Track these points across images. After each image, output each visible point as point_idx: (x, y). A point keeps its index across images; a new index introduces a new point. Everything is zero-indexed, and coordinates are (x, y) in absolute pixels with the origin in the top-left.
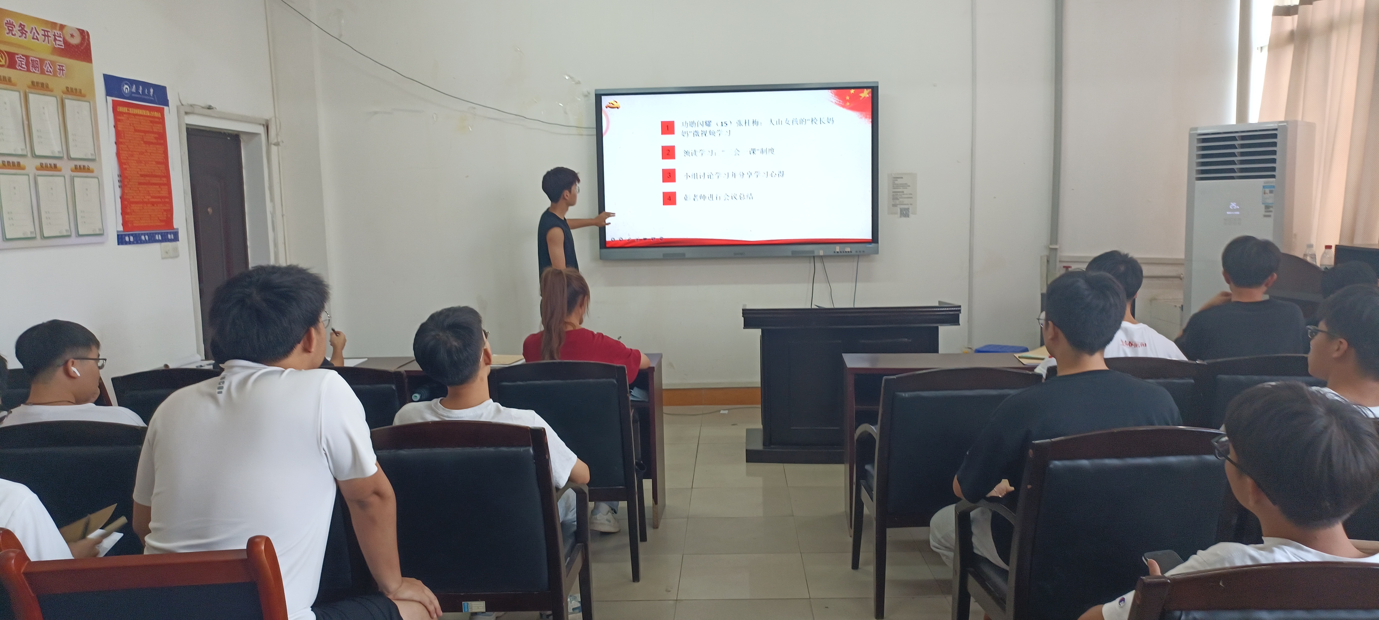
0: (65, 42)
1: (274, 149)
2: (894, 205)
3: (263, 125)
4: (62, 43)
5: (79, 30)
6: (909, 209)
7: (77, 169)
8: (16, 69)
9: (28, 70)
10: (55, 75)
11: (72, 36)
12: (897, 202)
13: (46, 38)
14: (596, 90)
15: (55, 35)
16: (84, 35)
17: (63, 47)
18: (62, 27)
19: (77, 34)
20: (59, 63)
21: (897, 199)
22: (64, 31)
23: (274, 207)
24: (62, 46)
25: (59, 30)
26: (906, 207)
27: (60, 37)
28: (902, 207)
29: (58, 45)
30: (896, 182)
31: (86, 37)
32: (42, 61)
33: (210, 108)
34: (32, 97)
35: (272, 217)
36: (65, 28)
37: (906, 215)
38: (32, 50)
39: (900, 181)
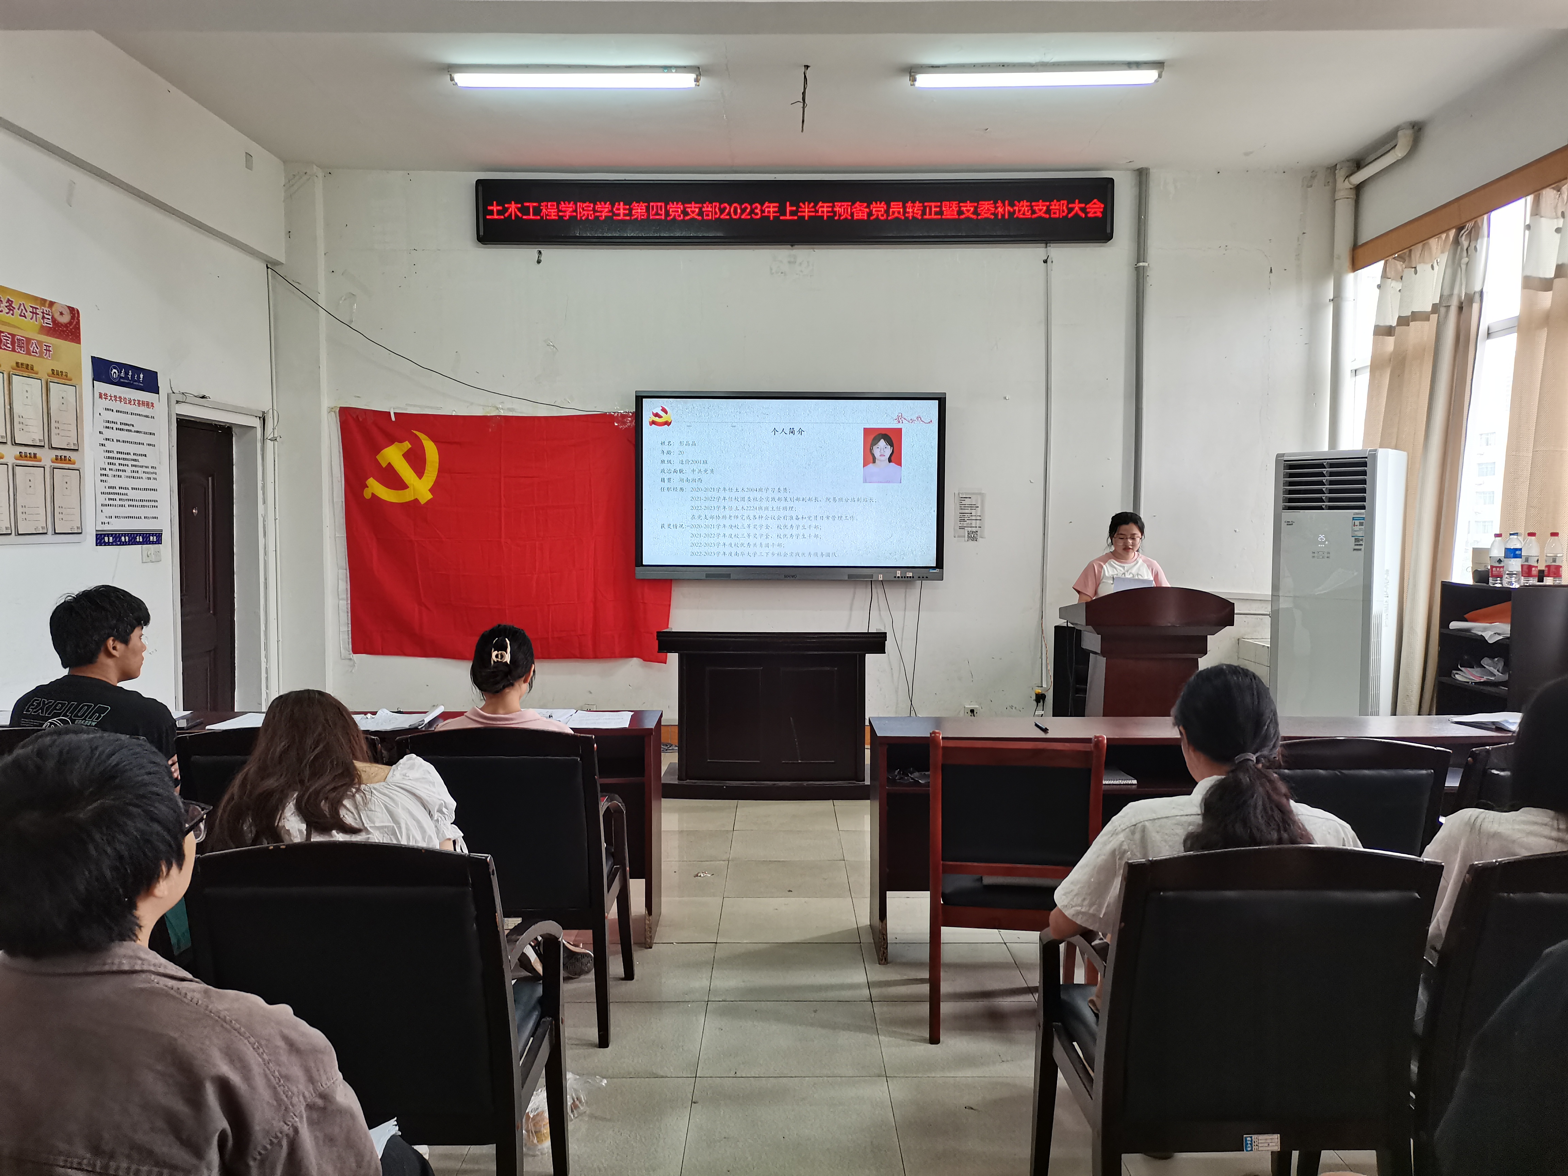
0: (54, 320)
1: (269, 444)
2: (962, 528)
3: (260, 418)
4: (50, 321)
5: (69, 307)
6: (977, 532)
7: (58, 459)
9: (14, 350)
10: (40, 356)
11: (61, 314)
12: (965, 524)
13: (35, 315)
14: (636, 392)
15: (43, 313)
16: (74, 313)
17: (51, 326)
18: (52, 304)
19: (66, 312)
20: (45, 342)
21: (965, 521)
22: (53, 309)
23: (266, 510)
24: (50, 324)
25: (48, 308)
26: (974, 529)
27: (49, 315)
28: (970, 529)
29: (47, 323)
30: (964, 503)
31: (76, 315)
32: (28, 340)
33: (203, 397)
34: (16, 379)
35: (264, 521)
36: (55, 305)
37: (974, 539)
38: (19, 328)
39: (967, 501)
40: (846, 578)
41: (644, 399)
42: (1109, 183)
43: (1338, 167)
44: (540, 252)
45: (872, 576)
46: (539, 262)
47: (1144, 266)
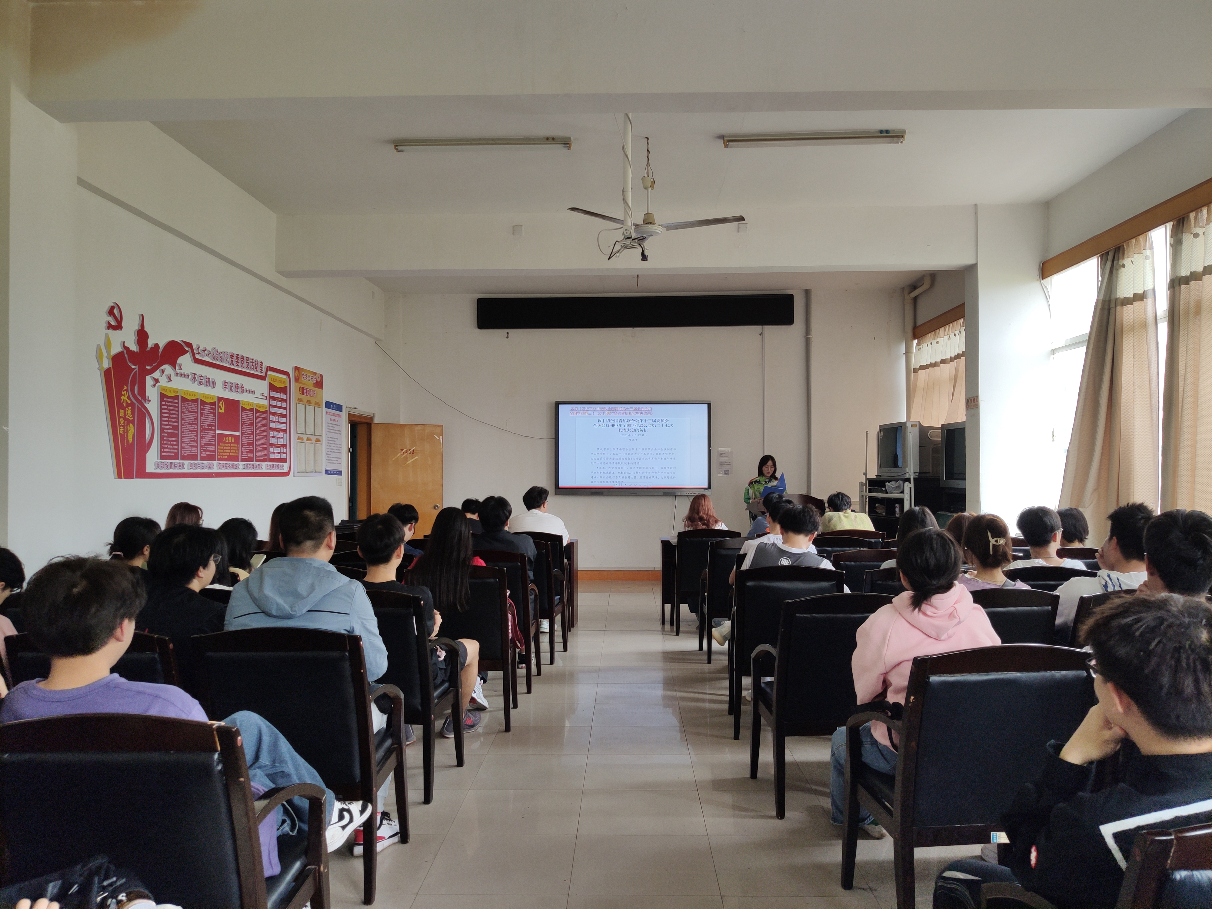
0: (317, 381)
2: (721, 468)
4: (315, 381)
6: (729, 470)
7: (317, 440)
8: (304, 395)
9: (307, 395)
10: (313, 397)
11: (318, 377)
13: (312, 379)
14: (556, 401)
16: (321, 375)
17: (317, 383)
18: (316, 373)
19: (320, 376)
20: (314, 390)
21: (722, 465)
26: (727, 469)
27: (315, 378)
28: (725, 469)
30: (722, 456)
31: (322, 377)
32: (310, 390)
33: (356, 408)
34: (307, 406)
36: (317, 374)
37: (727, 474)
38: (307, 385)
39: (724, 455)
40: (662, 494)
41: (560, 405)
42: (791, 297)
43: (905, 288)
44: (508, 333)
45: (675, 493)
46: (507, 337)
47: (810, 337)
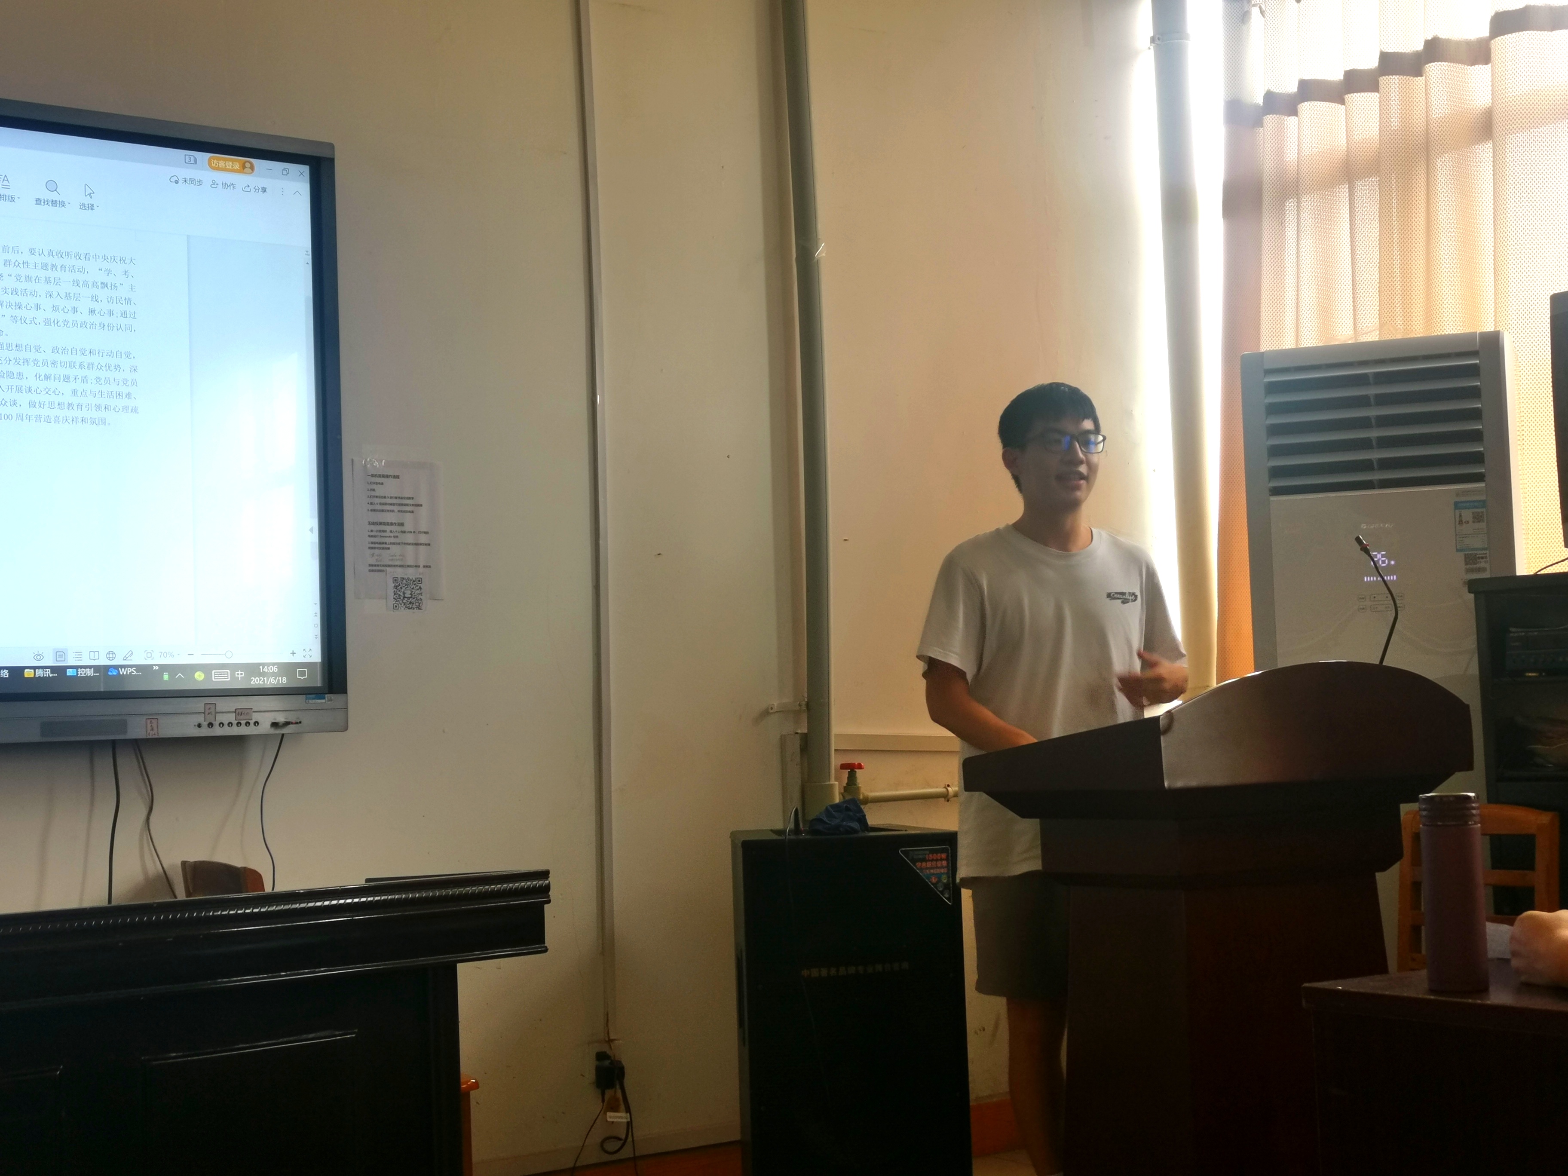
2: (376, 568)
6: (420, 580)
12: (386, 557)
26: (411, 573)
28: (399, 573)
30: (380, 491)
37: (413, 603)
39: (389, 488)
40: (35, 736)
45: (123, 725)
